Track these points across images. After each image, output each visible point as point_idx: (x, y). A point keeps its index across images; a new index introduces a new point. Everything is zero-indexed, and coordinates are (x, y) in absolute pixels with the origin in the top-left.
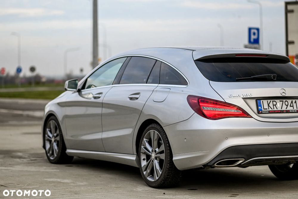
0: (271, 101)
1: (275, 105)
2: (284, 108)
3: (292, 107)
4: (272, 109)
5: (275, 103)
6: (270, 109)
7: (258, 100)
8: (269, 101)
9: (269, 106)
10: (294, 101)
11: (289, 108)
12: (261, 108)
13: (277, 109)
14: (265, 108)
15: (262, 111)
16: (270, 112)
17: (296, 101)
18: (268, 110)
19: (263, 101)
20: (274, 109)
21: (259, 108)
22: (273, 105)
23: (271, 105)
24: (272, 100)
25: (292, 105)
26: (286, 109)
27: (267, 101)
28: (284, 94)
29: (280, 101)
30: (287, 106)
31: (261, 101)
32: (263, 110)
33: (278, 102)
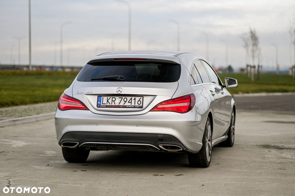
0: (110, 98)
1: (114, 101)
2: (122, 104)
3: (130, 103)
4: (110, 104)
5: (114, 99)
6: (108, 104)
7: (100, 96)
8: (109, 97)
9: (108, 101)
10: (133, 98)
11: (127, 104)
12: (101, 103)
13: (115, 104)
14: (103, 103)
15: (100, 105)
16: (107, 107)
17: (135, 98)
18: (106, 105)
19: (103, 98)
20: (112, 104)
21: (99, 102)
22: (112, 101)
23: (110, 101)
24: (112, 97)
25: (130, 101)
26: (119, 104)
27: (108, 98)
28: (119, 92)
29: (119, 98)
30: (125, 102)
31: (102, 97)
32: (102, 104)
33: (117, 99)
